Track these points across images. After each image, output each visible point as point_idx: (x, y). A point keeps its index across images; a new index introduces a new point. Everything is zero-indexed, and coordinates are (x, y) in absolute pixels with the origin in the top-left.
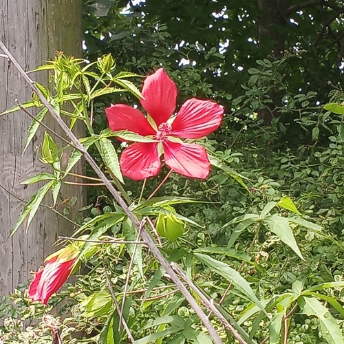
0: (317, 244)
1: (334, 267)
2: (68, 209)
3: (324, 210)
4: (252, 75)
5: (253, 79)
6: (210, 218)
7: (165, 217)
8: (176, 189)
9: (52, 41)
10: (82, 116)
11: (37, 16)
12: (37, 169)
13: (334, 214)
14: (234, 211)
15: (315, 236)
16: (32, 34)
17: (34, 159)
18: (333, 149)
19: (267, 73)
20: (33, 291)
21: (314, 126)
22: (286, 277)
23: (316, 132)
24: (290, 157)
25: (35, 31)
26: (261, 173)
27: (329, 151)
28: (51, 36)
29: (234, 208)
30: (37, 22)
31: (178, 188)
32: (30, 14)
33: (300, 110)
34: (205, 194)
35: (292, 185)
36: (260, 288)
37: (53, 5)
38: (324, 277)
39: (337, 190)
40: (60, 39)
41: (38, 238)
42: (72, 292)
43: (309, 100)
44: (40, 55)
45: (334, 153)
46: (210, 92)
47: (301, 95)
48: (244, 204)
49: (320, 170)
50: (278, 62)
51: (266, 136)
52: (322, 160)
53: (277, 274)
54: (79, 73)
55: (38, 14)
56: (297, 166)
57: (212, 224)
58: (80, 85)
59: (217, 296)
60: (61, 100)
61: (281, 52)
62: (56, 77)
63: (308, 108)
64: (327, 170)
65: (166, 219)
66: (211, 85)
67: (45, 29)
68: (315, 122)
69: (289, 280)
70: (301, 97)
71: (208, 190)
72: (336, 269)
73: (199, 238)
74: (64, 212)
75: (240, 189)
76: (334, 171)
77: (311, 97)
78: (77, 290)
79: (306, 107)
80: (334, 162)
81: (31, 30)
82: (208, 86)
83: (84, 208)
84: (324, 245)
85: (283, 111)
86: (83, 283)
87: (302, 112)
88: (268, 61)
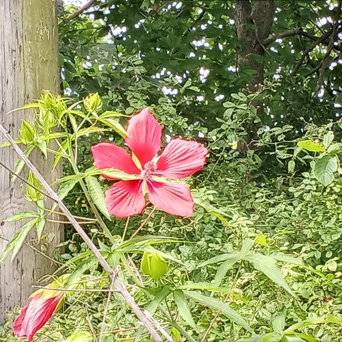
0: (292, 281)
1: (310, 302)
2: (46, 245)
3: (299, 245)
4: (227, 108)
5: (228, 113)
6: (186, 254)
7: (150, 255)
8: (152, 226)
9: (29, 78)
10: (66, 154)
11: (14, 53)
12: (15, 205)
13: (309, 249)
14: (209, 247)
15: (288, 273)
16: (8, 71)
17: (11, 196)
18: (306, 185)
19: (242, 106)
20: (18, 326)
21: (290, 159)
22: (260, 314)
23: (291, 166)
24: (264, 192)
25: (12, 68)
26: (236, 209)
27: (303, 186)
28: (28, 73)
29: (210, 245)
30: (14, 59)
31: (154, 226)
32: (7, 50)
33: (276, 144)
34: (180, 230)
35: (267, 220)
36: (234, 325)
37: (29, 42)
38: (299, 313)
39: (312, 225)
40: (37, 75)
41: (15, 274)
42: (47, 330)
43: (285, 133)
44: (17, 91)
45: (308, 188)
46: (186, 126)
47: (277, 128)
48: (219, 240)
49: (295, 205)
50: (252, 95)
51: (242, 168)
52: (296, 195)
53: (251, 311)
54: (65, 111)
55: (15, 51)
56: (272, 201)
57: (188, 261)
58: (66, 124)
59: (192, 333)
60: (48, 138)
61: (256, 86)
62: (41, 116)
63: (284, 141)
64: (301, 204)
65: (150, 257)
66: (187, 119)
67: (22, 66)
68: (291, 155)
69: (264, 317)
70: (277, 131)
71: (184, 227)
72: (312, 304)
73: (174, 275)
74: (42, 248)
75: (215, 225)
76: (309, 205)
77: (287, 130)
78: (54, 328)
79: (282, 140)
80: (308, 197)
81: (7, 67)
82: (183, 120)
83: (62, 245)
84: (298, 281)
85: (259, 145)
86: (59, 322)
87: (278, 145)
88: (243, 95)
